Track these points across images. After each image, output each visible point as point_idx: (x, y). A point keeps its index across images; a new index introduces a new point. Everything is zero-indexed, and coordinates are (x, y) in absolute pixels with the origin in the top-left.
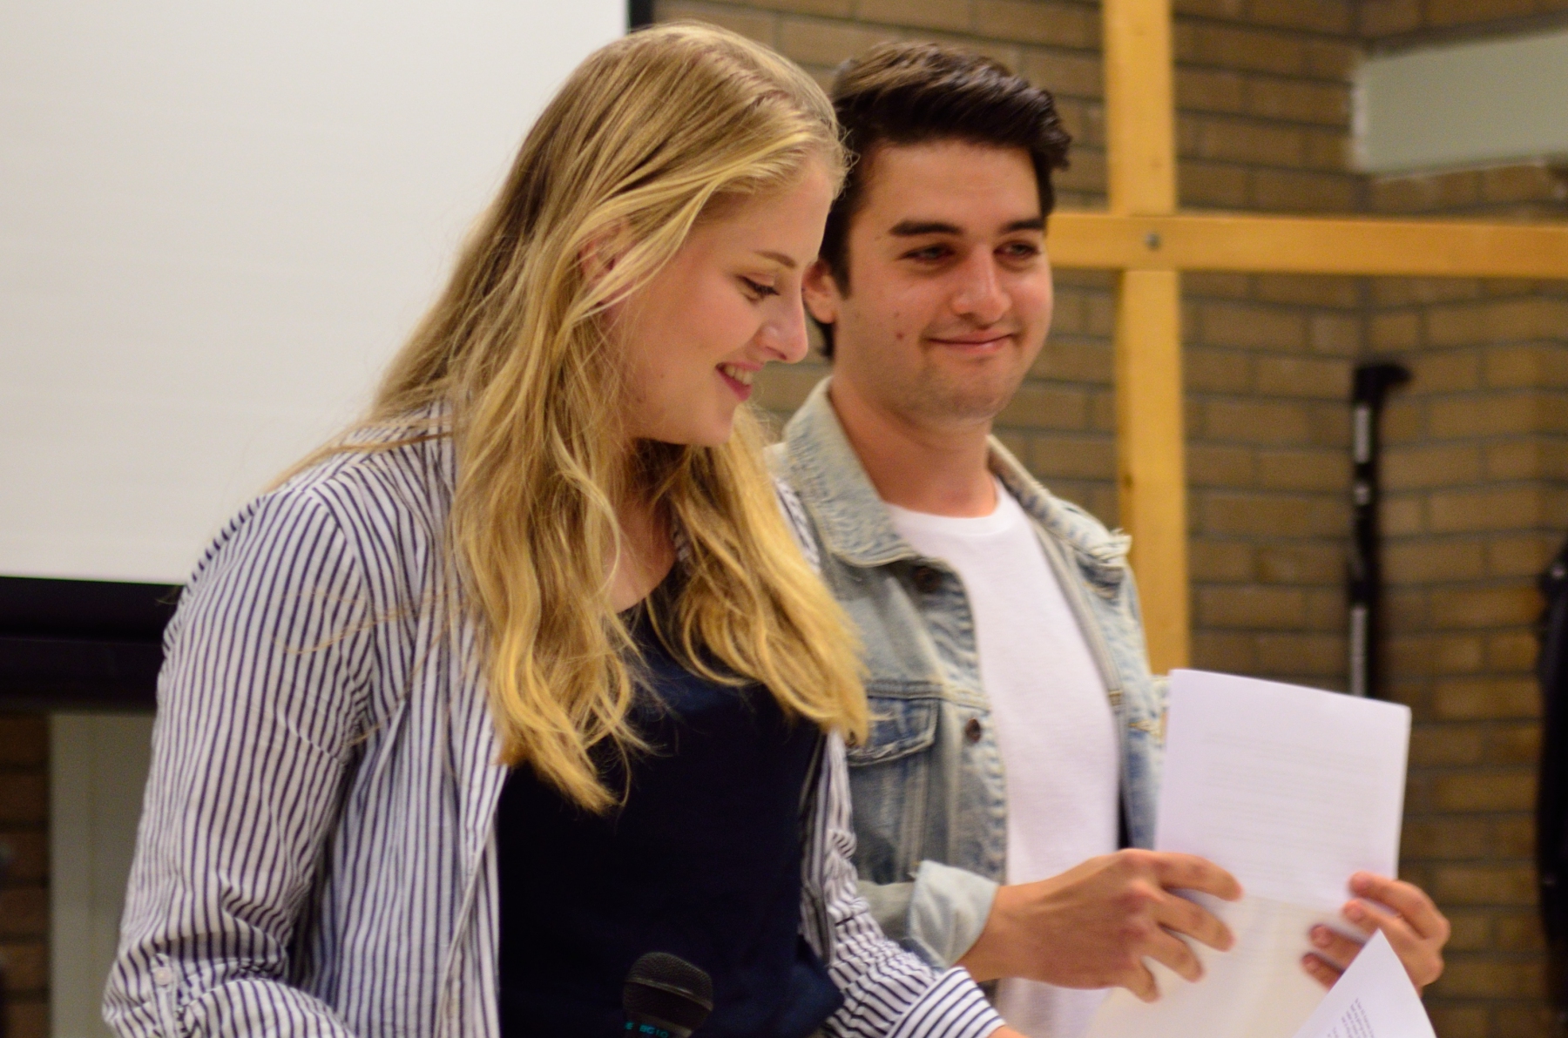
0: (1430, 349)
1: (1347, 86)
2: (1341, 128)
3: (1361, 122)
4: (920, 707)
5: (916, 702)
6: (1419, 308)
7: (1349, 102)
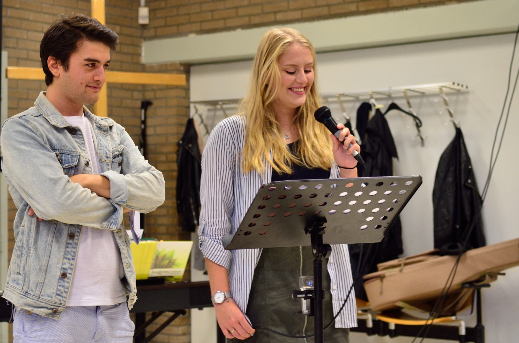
0: (156, 98)
1: (141, 47)
2: (139, 55)
3: (143, 54)
4: (75, 157)
5: (74, 156)
6: (154, 90)
7: (141, 50)
